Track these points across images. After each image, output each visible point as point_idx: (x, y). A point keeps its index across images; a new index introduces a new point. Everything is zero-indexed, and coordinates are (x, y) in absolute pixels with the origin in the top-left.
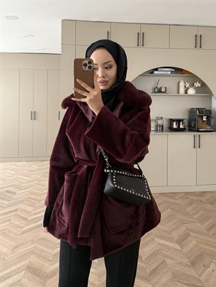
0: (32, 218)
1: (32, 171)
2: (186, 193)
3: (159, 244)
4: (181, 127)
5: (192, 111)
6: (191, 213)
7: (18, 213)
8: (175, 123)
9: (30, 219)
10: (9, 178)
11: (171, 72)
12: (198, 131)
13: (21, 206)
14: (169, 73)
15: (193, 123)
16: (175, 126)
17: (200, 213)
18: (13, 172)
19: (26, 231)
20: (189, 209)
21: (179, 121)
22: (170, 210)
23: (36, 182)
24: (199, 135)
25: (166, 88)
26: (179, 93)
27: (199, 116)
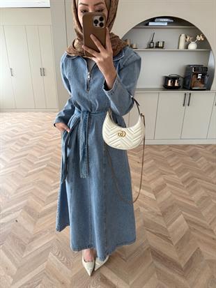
2: (170, 146)
4: (176, 84)
5: (188, 68)
6: (171, 165)
7: (27, 157)
8: (170, 81)
9: (35, 163)
12: (191, 89)
13: (32, 152)
15: (188, 81)
16: (169, 84)
17: (180, 165)
18: (31, 121)
20: (169, 161)
21: (174, 79)
22: (152, 161)
24: (190, 94)
25: (163, 42)
26: (178, 48)
27: (194, 74)
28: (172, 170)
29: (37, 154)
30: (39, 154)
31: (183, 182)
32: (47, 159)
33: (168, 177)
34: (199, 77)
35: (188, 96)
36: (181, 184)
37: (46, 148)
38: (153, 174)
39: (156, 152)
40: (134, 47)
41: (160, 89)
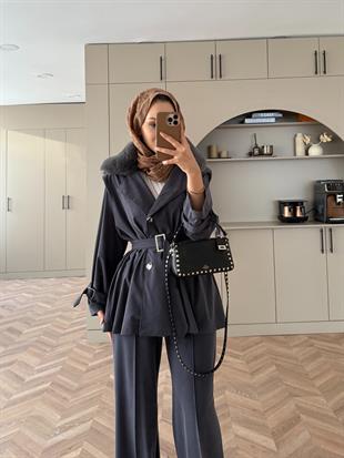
0: (32, 377)
1: (60, 294)
2: (311, 336)
3: (237, 436)
4: (298, 215)
5: (317, 186)
6: (312, 375)
7: (15, 369)
8: (286, 209)
9: (28, 379)
10: (19, 307)
11: (277, 119)
12: (328, 222)
13: (24, 357)
14: (273, 120)
15: (320, 207)
16: (287, 214)
17: (330, 376)
18: (31, 296)
19: (14, 403)
20: (308, 369)
21: (293, 205)
22: (274, 368)
23: (59, 313)
24: (331, 230)
25: (271, 147)
26: (295, 154)
27: (329, 195)
28: (313, 386)
29: (33, 361)
30: (38, 360)
31: (335, 412)
32: (53, 370)
33: (304, 401)
34: (339, 200)
35: (328, 233)
36: (332, 414)
37: (53, 347)
38: (275, 396)
39: (281, 350)
40: (224, 154)
41: (274, 223)
